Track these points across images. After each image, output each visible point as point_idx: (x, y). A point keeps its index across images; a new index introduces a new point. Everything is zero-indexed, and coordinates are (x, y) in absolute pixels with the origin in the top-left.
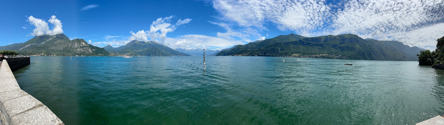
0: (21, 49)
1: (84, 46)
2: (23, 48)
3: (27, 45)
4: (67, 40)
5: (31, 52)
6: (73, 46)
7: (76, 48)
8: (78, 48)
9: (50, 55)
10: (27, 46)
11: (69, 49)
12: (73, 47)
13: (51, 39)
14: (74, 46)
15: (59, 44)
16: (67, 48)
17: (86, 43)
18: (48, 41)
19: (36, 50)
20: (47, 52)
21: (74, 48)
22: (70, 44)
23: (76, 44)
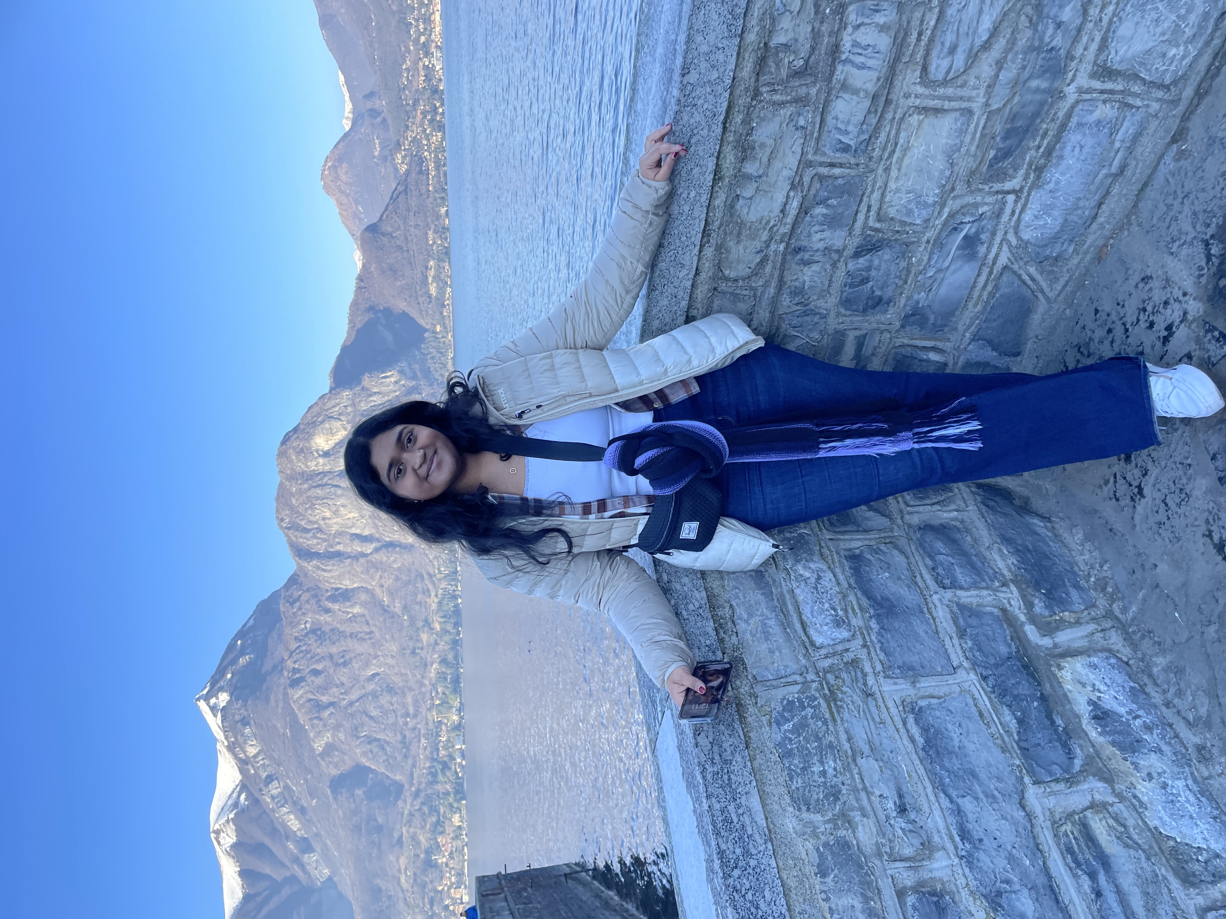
22: (330, 571)
23: (336, 513)
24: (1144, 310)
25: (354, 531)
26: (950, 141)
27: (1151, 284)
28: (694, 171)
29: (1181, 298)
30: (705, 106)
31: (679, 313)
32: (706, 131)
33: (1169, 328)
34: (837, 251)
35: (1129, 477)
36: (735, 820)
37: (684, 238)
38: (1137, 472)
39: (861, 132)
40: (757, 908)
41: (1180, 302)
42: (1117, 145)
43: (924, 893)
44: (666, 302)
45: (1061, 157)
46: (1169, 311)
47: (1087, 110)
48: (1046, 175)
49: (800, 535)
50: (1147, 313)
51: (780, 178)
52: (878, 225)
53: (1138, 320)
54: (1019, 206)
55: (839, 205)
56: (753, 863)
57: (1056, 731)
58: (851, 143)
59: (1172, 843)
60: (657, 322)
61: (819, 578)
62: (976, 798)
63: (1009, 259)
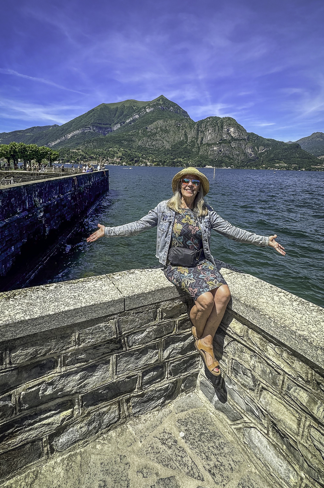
0: (53, 144)
1: (233, 139)
2: (58, 141)
3: (70, 133)
4: (182, 120)
5: (82, 153)
6: (200, 139)
7: (208, 145)
8: (215, 144)
9: (136, 162)
10: (69, 136)
11: (189, 147)
12: (199, 142)
13: (137, 116)
14: (202, 139)
15: (162, 130)
16: (182, 143)
17: (238, 127)
18: (130, 123)
19: (95, 147)
20: (129, 155)
21: (201, 143)
22: (193, 131)
23: (210, 133)
24: (221, 465)
25: (204, 138)
26: (288, 423)
27: (230, 471)
28: (285, 337)
29: (223, 483)
30: (308, 351)
31: (238, 311)
32: (299, 347)
33: (214, 474)
34: (254, 369)
35: (169, 440)
36: (78, 314)
37: (262, 323)
38: (170, 444)
39: (295, 397)
40: (53, 321)
41: (221, 482)
42: (281, 480)
43: (54, 363)
44: (242, 309)
45: (278, 457)
46: (219, 476)
47: (294, 475)
48: (272, 448)
49: (164, 331)
50: (220, 466)
51: (280, 363)
52: (260, 386)
53: (218, 461)
54: (263, 434)
55: (269, 377)
56: (66, 319)
57: (97, 402)
58: (290, 392)
59: (62, 432)
60: (236, 303)
61: (149, 337)
62: (79, 380)
63: (245, 421)
